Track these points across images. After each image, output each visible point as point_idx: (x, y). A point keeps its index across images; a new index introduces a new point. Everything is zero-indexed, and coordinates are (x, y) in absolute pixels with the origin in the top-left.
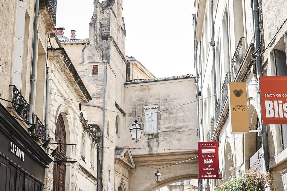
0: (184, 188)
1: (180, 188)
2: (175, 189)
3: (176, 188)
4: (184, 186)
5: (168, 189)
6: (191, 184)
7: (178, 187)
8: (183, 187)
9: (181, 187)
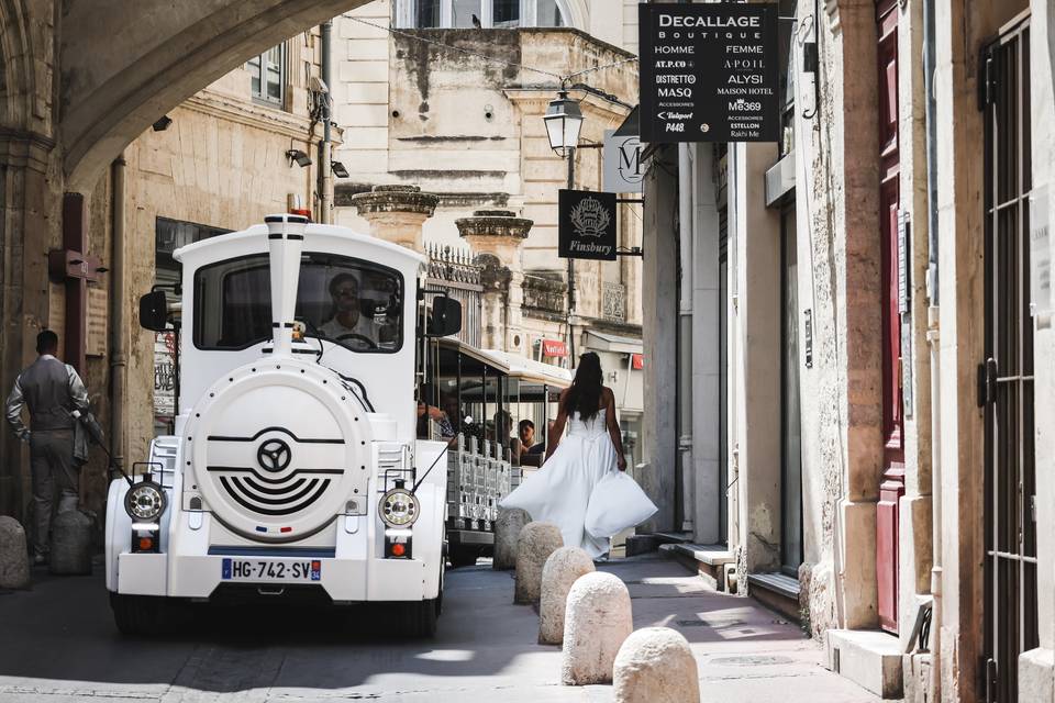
0: (525, 49)
1: (489, 54)
2: (450, 58)
3: (462, 51)
4: (524, 36)
5: (400, 55)
6: (566, 24)
7: (476, 44)
8: (516, 44)
9: (497, 49)
